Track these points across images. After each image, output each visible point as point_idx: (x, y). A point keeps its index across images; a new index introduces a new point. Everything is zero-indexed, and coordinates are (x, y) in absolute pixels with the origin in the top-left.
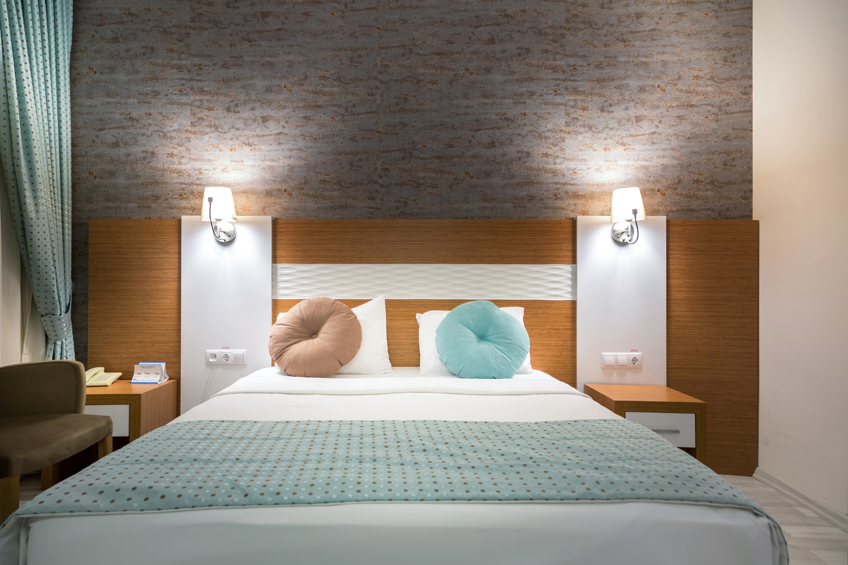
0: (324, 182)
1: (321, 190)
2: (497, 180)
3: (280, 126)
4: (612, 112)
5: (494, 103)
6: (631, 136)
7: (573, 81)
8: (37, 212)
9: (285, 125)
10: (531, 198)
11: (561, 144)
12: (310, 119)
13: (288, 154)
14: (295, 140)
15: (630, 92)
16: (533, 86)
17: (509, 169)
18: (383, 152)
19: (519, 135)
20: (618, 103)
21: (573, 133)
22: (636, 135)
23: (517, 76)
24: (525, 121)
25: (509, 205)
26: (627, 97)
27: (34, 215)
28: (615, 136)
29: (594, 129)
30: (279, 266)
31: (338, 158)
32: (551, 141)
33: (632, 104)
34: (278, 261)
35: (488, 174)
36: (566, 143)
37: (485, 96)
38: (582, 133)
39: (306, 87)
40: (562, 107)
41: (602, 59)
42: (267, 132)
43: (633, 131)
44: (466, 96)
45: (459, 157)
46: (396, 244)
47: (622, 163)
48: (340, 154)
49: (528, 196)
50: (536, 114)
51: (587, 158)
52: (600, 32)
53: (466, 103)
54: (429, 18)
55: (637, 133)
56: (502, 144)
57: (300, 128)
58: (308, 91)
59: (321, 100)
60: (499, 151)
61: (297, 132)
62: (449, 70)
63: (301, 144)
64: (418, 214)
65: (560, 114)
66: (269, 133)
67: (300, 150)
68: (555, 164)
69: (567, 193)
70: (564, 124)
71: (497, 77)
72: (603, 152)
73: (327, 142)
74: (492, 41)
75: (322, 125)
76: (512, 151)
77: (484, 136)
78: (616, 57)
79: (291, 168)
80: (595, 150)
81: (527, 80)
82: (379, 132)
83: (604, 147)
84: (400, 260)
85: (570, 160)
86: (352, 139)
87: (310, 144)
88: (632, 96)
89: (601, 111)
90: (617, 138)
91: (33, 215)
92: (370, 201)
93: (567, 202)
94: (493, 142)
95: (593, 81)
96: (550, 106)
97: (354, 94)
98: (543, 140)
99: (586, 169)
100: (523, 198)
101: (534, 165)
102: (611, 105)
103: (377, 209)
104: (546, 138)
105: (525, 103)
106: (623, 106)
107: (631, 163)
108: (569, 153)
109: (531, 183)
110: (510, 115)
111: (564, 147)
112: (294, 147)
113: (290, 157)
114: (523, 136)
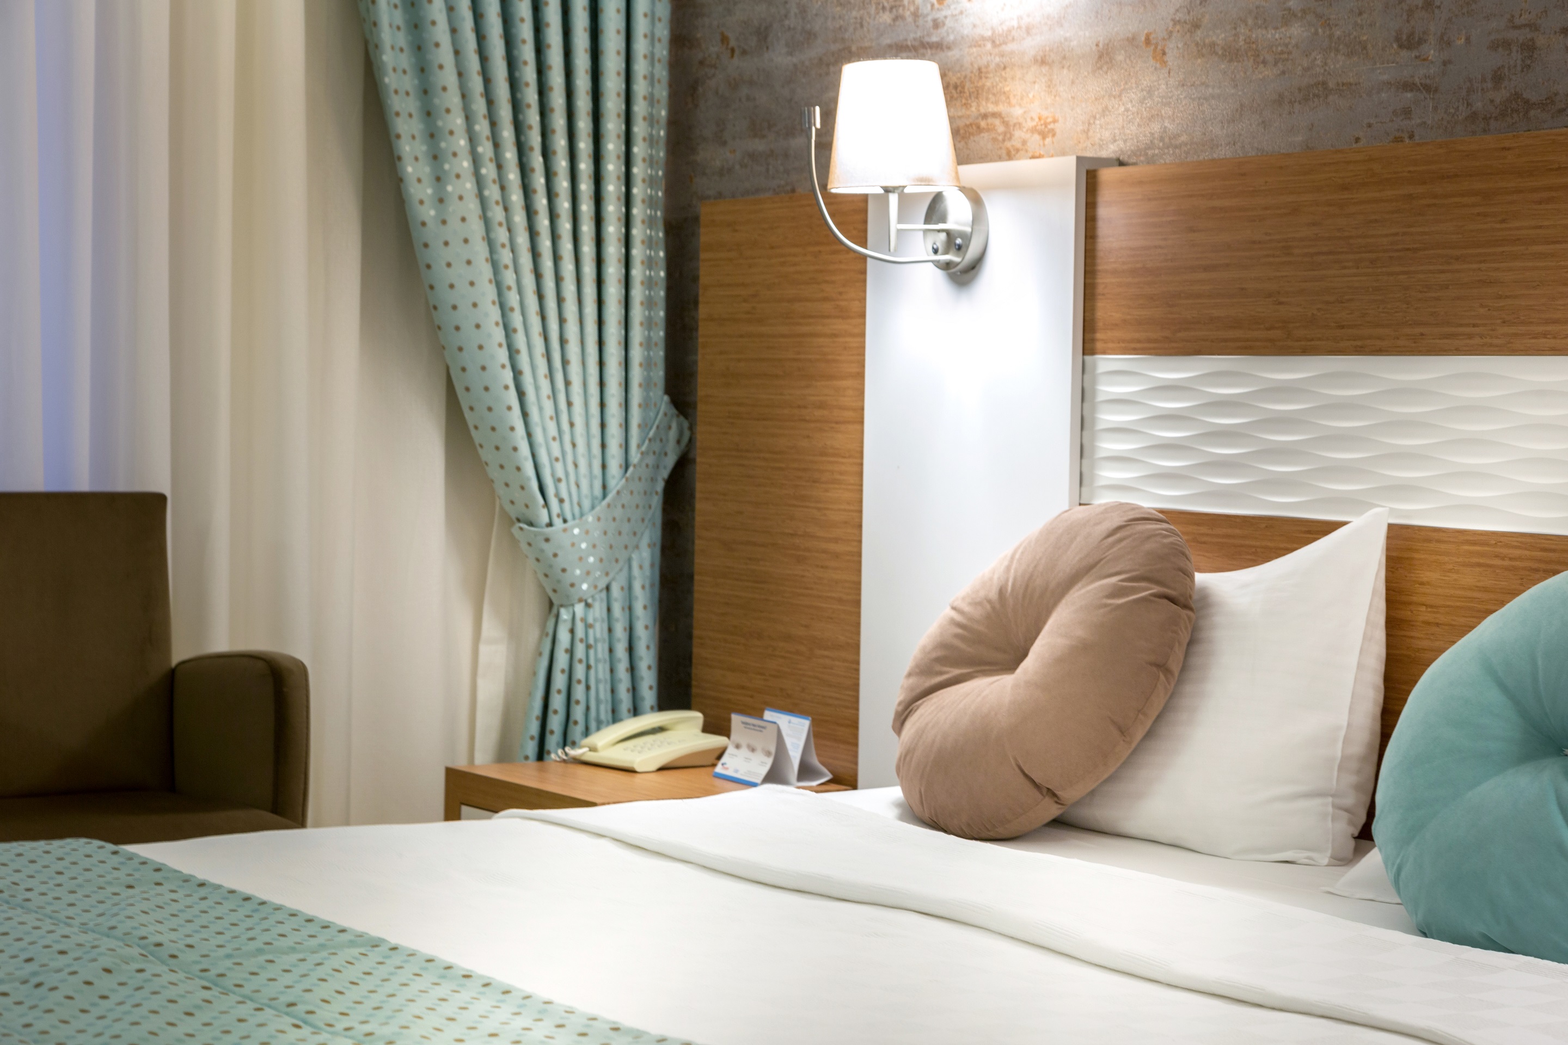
1: (1250, 22)
8: (441, 201)
27: (432, 213)
30: (1105, 363)
34: (1099, 345)
46: (1457, 258)
84: (1470, 336)
91: (429, 213)
92: (1404, 53)
103: (1427, 88)
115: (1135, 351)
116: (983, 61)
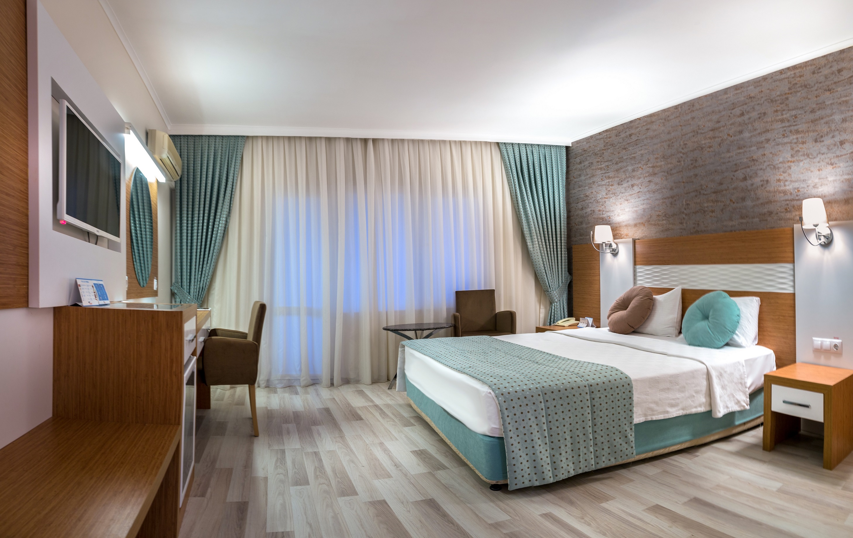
0: (658, 216)
1: (657, 221)
2: (749, 203)
3: (639, 188)
4: (823, 141)
5: (745, 151)
6: (837, 156)
7: (795, 125)
9: (640, 187)
10: (770, 213)
11: (789, 171)
12: (651, 182)
13: (642, 202)
14: (645, 194)
15: (835, 124)
16: (769, 135)
17: (756, 194)
18: (687, 193)
19: (761, 169)
20: (827, 134)
21: (796, 162)
22: (841, 156)
23: (759, 131)
24: (765, 159)
25: (756, 220)
26: (833, 128)
28: (826, 159)
29: (811, 156)
30: (638, 267)
31: (664, 201)
32: (782, 170)
33: (837, 133)
34: (637, 264)
35: (743, 199)
36: (792, 169)
37: (739, 148)
38: (802, 161)
39: (649, 165)
40: (789, 145)
41: (814, 106)
42: (634, 192)
43: (838, 153)
44: (728, 151)
45: (726, 190)
47: (831, 179)
48: (665, 199)
49: (768, 212)
50: (771, 153)
51: (807, 178)
52: (812, 89)
53: (728, 155)
54: (706, 112)
55: (842, 154)
56: (751, 177)
57: (647, 188)
58: (650, 167)
59: (656, 170)
60: (749, 182)
61: (646, 190)
62: (718, 138)
63: (648, 196)
64: (705, 231)
65: (787, 150)
66: (635, 192)
67: (647, 199)
68: (785, 186)
69: (794, 207)
70: (790, 156)
71: (746, 135)
72: (818, 173)
73: (659, 193)
74: (742, 114)
75: (656, 184)
76: (757, 181)
77: (740, 174)
78: (824, 102)
79: (644, 210)
80: (812, 172)
81: (764, 132)
82: (683, 182)
83: (818, 168)
85: (795, 181)
86: (671, 189)
87: (652, 195)
88: (837, 126)
89: (815, 142)
90: (827, 160)
92: (681, 225)
93: (794, 214)
94: (746, 177)
95: (809, 122)
96: (780, 146)
97: (671, 163)
98: (777, 170)
99: (806, 187)
100: (765, 214)
101: (772, 189)
102: (822, 137)
103: (684, 229)
104: (778, 168)
105: (764, 147)
106: (831, 135)
107: (838, 178)
108: (794, 177)
109: (770, 202)
110: (755, 157)
111: (790, 173)
112: (645, 198)
113: (644, 204)
114: (764, 170)
115: (642, 265)
116: (617, 226)
